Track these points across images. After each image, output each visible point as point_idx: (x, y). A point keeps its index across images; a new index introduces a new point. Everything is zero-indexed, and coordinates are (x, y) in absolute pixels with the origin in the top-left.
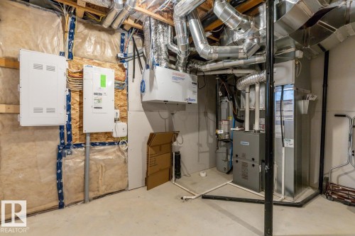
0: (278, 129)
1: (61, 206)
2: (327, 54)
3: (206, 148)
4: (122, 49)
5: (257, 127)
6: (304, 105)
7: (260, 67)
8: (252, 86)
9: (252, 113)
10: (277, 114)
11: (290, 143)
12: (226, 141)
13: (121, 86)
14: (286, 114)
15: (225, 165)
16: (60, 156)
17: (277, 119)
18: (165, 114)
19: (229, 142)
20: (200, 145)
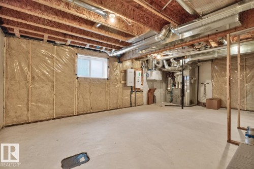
0: (185, 87)
1: (131, 107)
2: (199, 67)
3: (162, 95)
4: (142, 64)
5: (180, 87)
6: (192, 81)
7: (181, 71)
8: (178, 75)
9: (178, 83)
10: (185, 83)
11: (188, 91)
12: (170, 92)
13: (142, 75)
14: (187, 83)
15: (170, 100)
16: (131, 94)
17: (185, 85)
18: (152, 83)
19: (171, 92)
20: (161, 93)
